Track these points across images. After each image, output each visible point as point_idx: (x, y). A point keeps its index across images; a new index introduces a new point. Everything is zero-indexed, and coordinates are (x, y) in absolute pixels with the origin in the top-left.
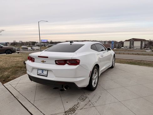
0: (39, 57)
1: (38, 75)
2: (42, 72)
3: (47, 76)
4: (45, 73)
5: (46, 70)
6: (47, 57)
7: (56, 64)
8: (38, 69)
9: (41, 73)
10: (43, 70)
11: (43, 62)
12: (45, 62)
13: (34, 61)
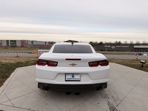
0: (67, 59)
1: (66, 81)
2: (73, 77)
4: (77, 77)
5: (77, 74)
6: (80, 60)
7: (90, 66)
8: (66, 74)
9: (71, 79)
10: (73, 74)
11: (73, 65)
12: (76, 65)
13: (56, 65)
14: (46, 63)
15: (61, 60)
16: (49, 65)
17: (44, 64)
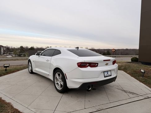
0: (104, 61)
1: (105, 77)
2: (108, 73)
3: (111, 75)
4: (109, 73)
5: (109, 71)
8: (104, 72)
9: (107, 75)
11: (107, 64)
13: (97, 66)
14: (88, 65)
15: (100, 61)
16: (91, 67)
17: (86, 66)
